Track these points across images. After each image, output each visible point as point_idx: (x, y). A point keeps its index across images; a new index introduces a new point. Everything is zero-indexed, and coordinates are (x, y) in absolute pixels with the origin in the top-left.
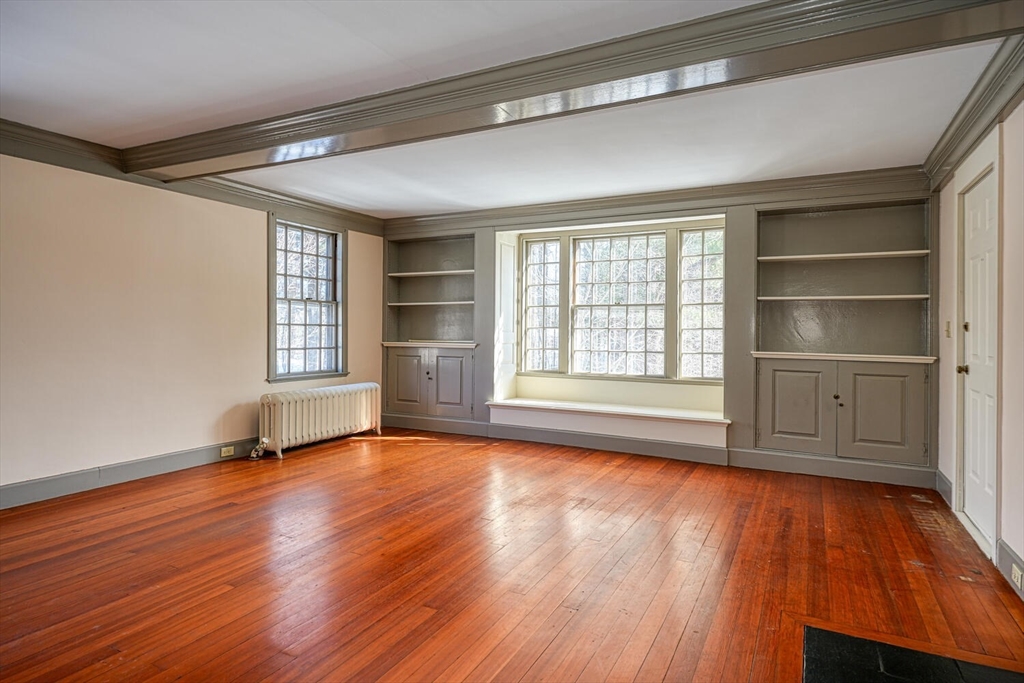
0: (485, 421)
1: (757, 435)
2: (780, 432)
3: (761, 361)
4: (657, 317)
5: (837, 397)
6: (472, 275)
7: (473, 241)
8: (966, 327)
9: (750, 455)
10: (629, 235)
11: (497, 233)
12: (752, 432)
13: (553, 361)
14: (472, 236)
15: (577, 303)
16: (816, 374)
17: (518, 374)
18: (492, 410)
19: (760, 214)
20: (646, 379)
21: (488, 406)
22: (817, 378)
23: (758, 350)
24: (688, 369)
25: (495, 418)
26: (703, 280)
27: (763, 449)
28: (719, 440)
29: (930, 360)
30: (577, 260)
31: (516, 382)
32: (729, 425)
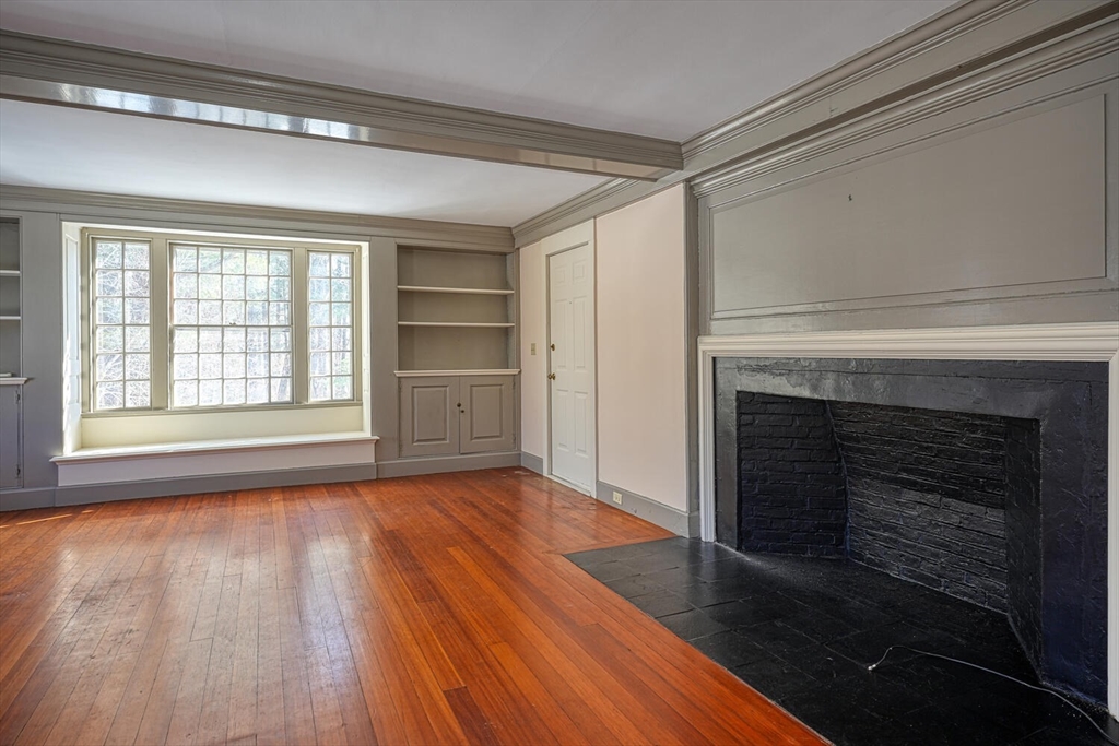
0: (49, 485)
1: (400, 446)
2: (418, 441)
3: (403, 380)
4: (282, 339)
5: (459, 406)
6: (17, 278)
7: (18, 228)
8: (553, 347)
9: (396, 464)
10: (245, 248)
11: (64, 223)
12: (396, 445)
13: (141, 394)
14: (16, 222)
15: (175, 323)
16: (443, 389)
17: (83, 417)
18: (60, 468)
19: (400, 247)
20: (270, 406)
21: (54, 463)
22: (445, 391)
23: (399, 370)
24: (319, 392)
25: (66, 480)
26: (331, 302)
27: (406, 457)
28: (367, 457)
29: (515, 371)
30: (174, 270)
31: (81, 425)
32: (377, 441)
